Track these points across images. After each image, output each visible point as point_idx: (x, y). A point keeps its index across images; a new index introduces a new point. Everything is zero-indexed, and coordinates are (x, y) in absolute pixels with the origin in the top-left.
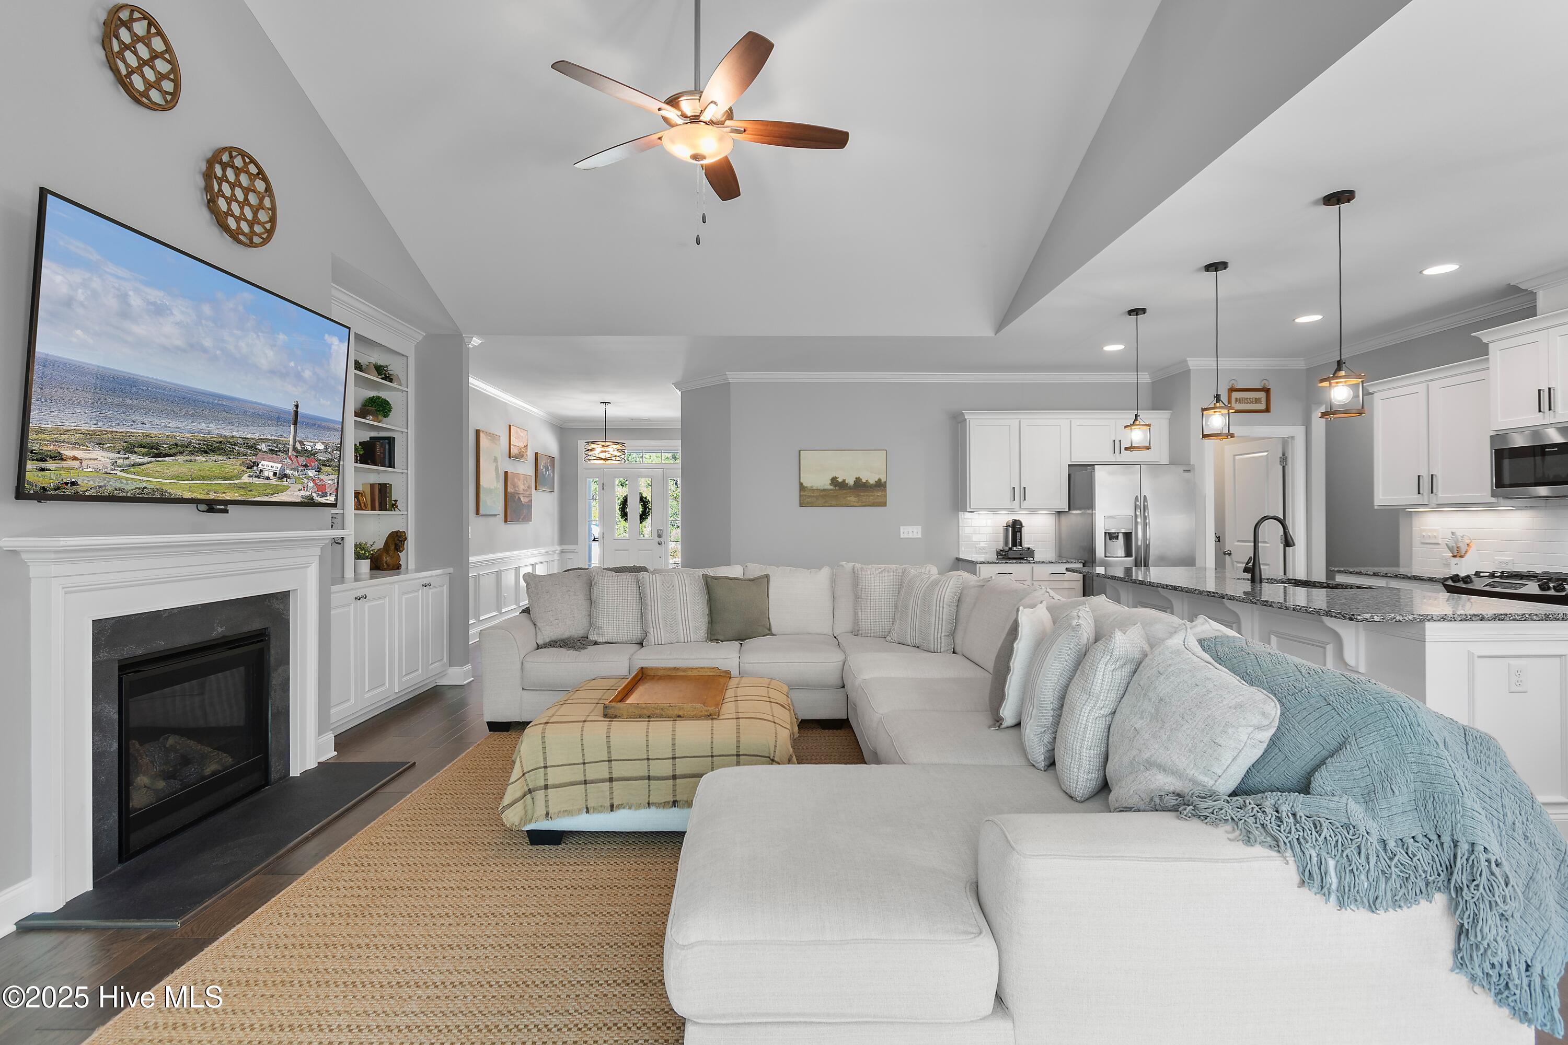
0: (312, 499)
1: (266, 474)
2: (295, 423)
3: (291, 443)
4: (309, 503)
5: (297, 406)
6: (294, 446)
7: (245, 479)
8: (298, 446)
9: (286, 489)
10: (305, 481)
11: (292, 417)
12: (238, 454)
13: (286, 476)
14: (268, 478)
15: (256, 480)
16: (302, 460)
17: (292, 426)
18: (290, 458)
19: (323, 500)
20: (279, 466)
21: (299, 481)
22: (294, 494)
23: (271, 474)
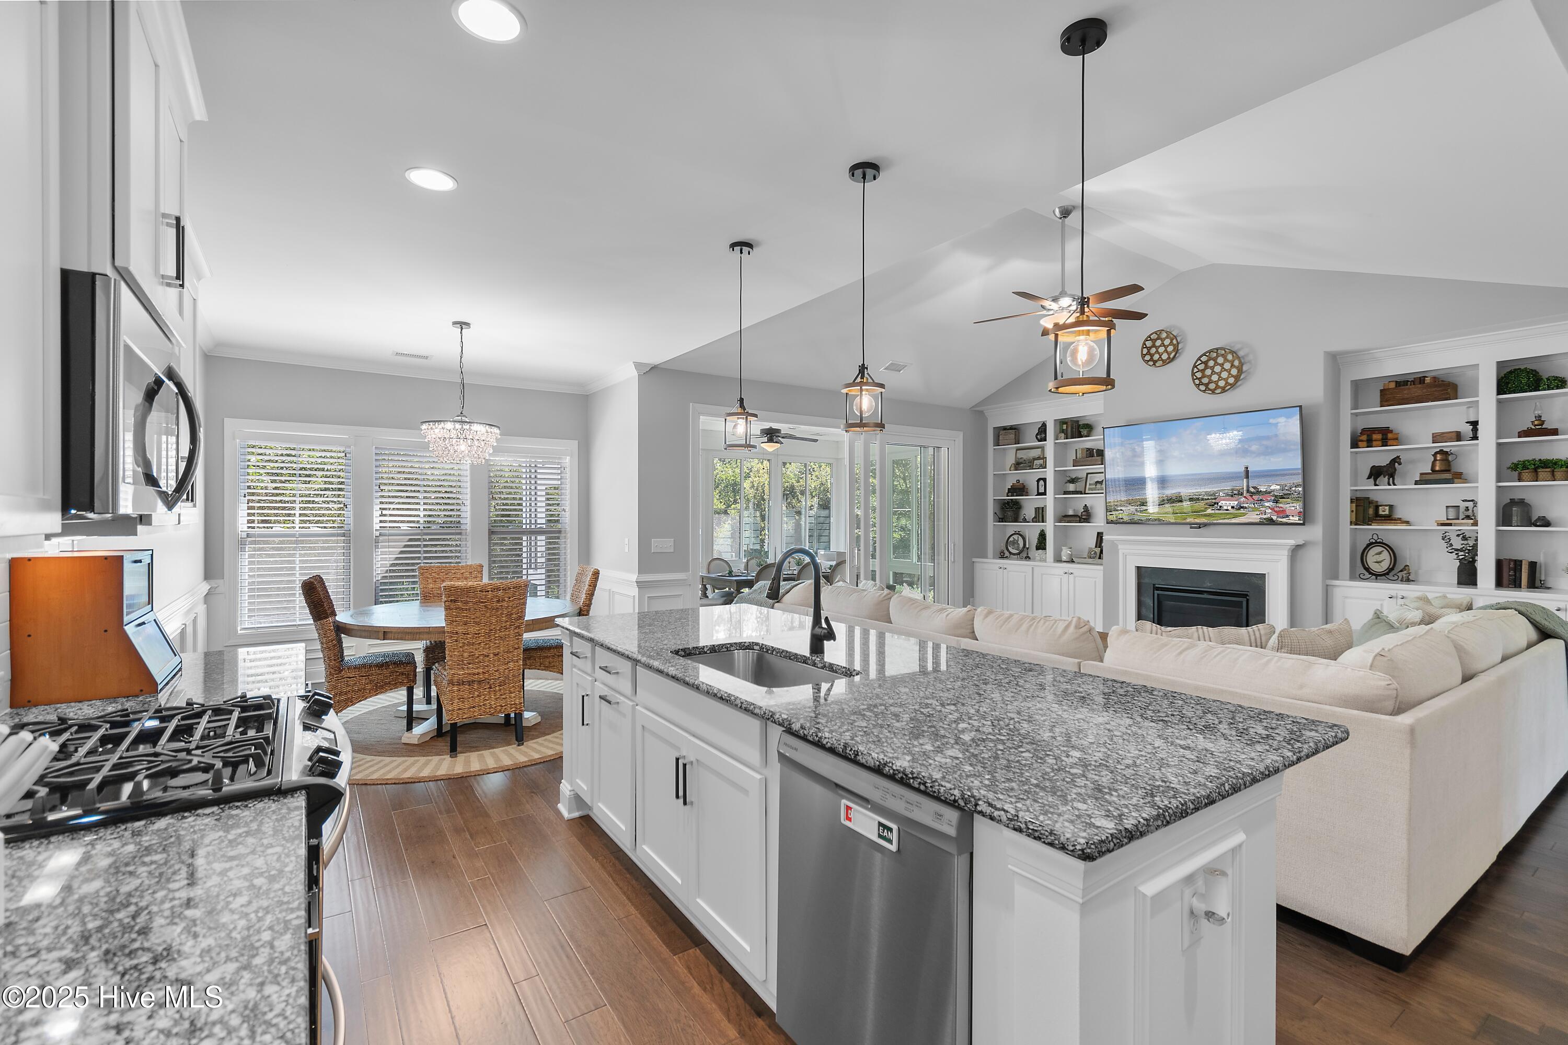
0: (1272, 519)
1: (1225, 508)
2: (1247, 477)
3: (1245, 489)
4: (1271, 522)
5: (1247, 468)
6: (1248, 491)
7: (1209, 511)
8: (1252, 490)
9: (1244, 514)
10: (1264, 509)
11: (1243, 475)
12: (1203, 499)
13: (1242, 507)
14: (1227, 510)
15: (1217, 511)
16: (1255, 497)
17: (1245, 480)
18: (1245, 497)
19: (1284, 520)
20: (1236, 503)
21: (1254, 509)
22: (1254, 517)
23: (1229, 508)
